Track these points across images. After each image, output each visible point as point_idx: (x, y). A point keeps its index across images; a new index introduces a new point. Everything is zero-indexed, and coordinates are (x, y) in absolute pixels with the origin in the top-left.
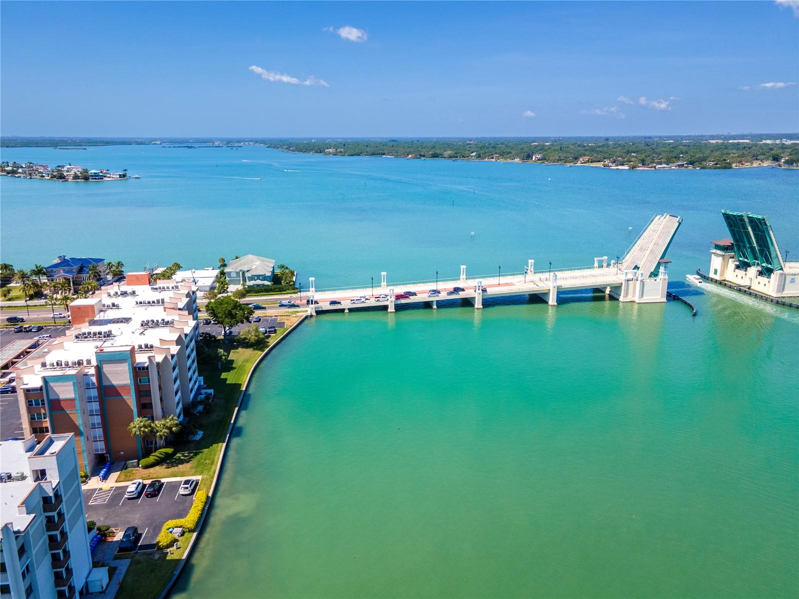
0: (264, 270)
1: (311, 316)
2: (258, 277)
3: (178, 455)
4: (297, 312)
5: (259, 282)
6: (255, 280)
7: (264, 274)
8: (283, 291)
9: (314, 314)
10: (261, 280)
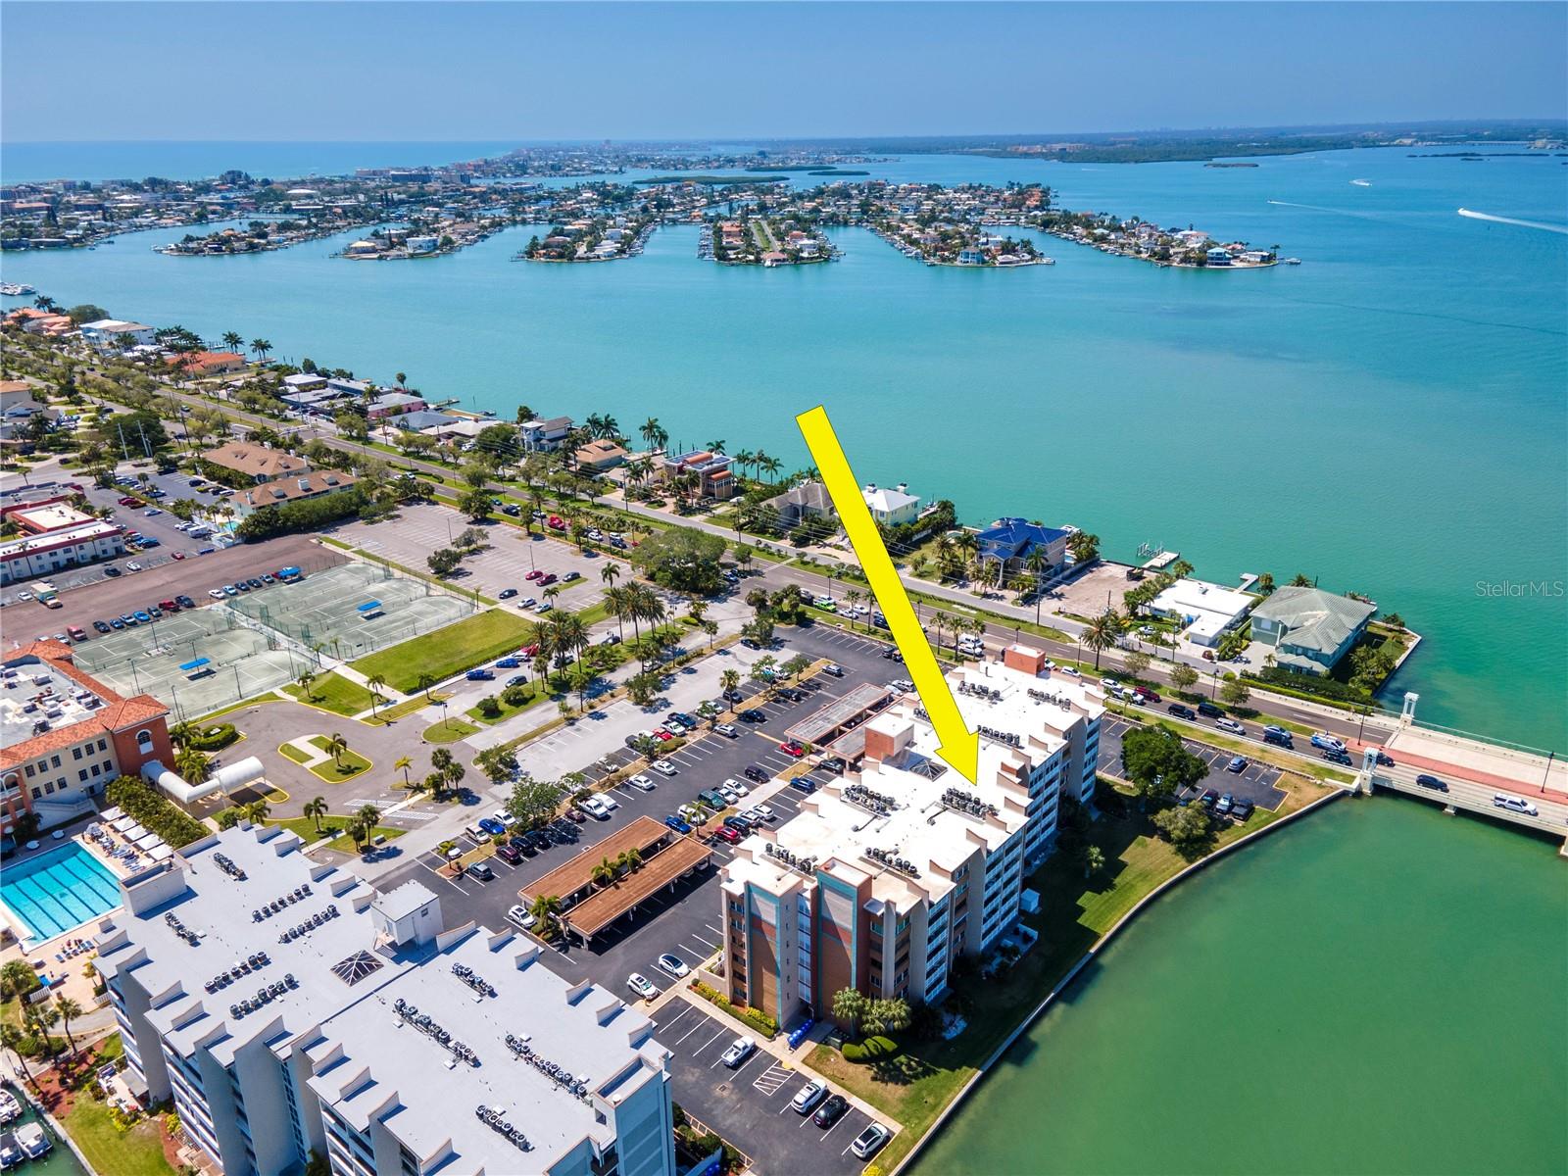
0: (1322, 641)
1: (1358, 794)
2: (1305, 652)
3: (902, 1058)
5: (1303, 662)
6: (1297, 655)
7: (1317, 647)
9: (1367, 791)
10: (1310, 658)
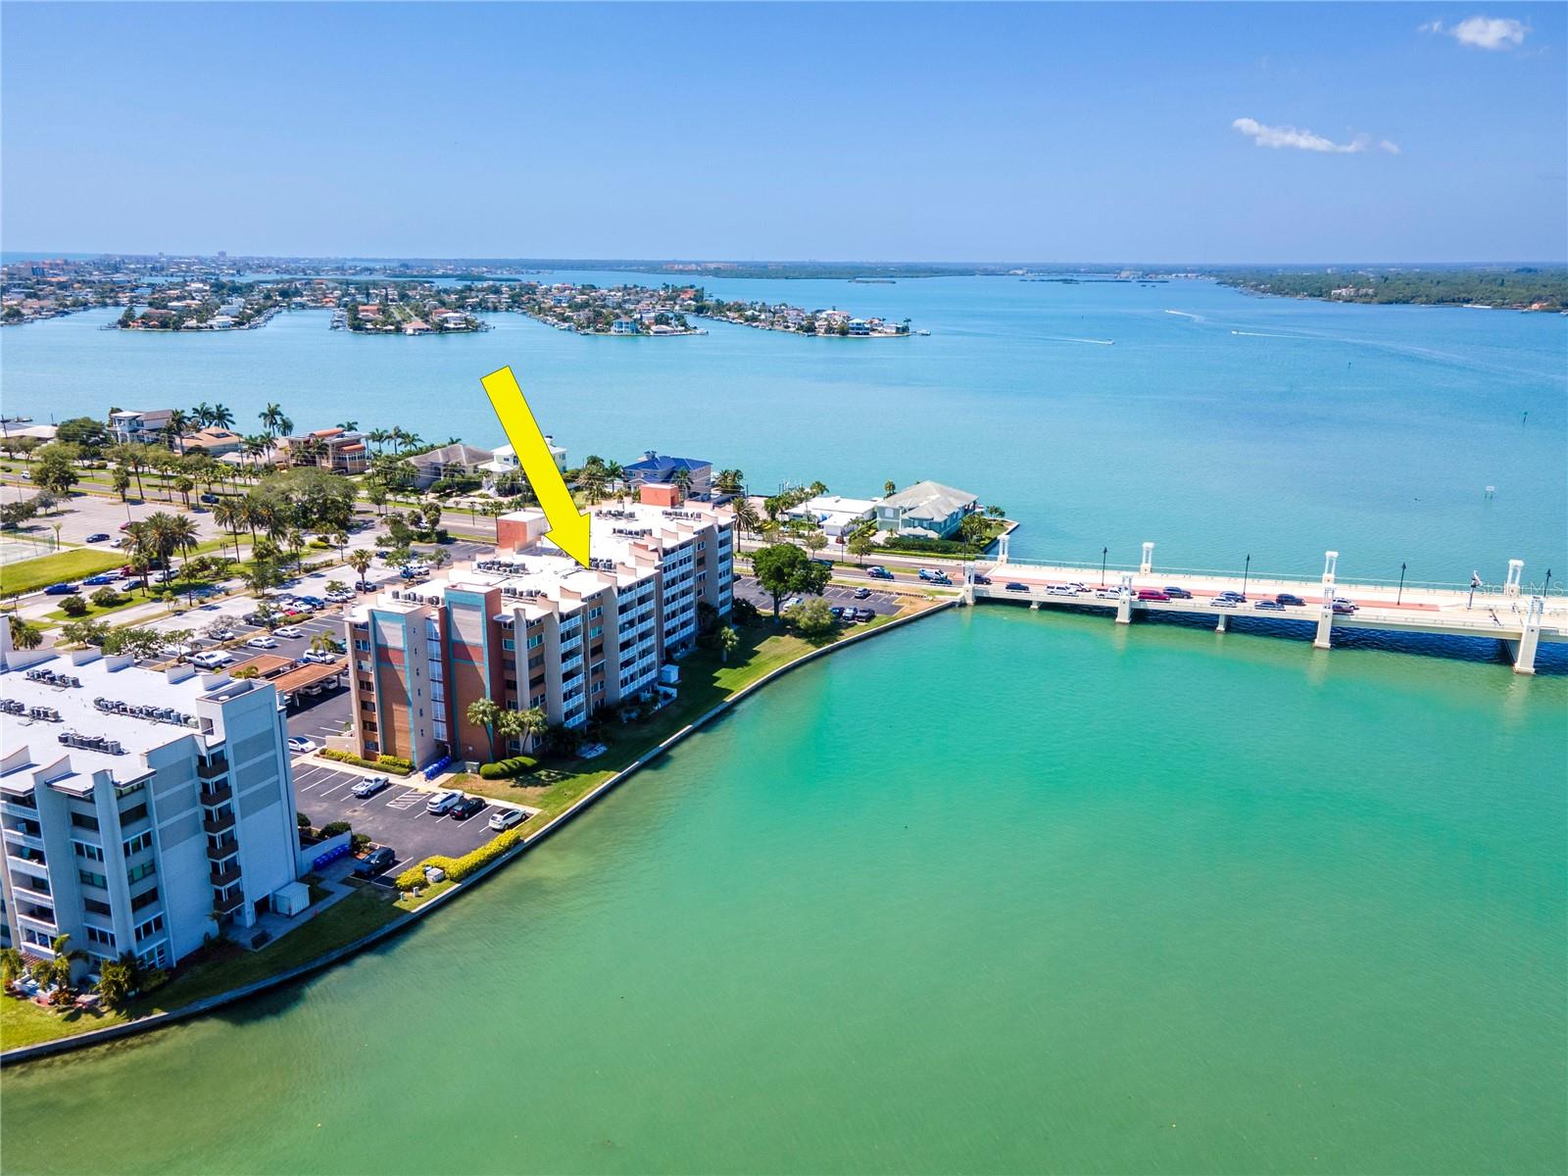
0: (933, 512)
1: (963, 604)
2: (921, 522)
3: (543, 772)
4: (941, 593)
5: (919, 531)
6: (914, 527)
7: (929, 517)
8: (950, 552)
9: (970, 601)
10: (925, 528)
